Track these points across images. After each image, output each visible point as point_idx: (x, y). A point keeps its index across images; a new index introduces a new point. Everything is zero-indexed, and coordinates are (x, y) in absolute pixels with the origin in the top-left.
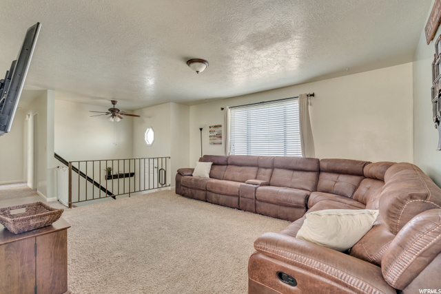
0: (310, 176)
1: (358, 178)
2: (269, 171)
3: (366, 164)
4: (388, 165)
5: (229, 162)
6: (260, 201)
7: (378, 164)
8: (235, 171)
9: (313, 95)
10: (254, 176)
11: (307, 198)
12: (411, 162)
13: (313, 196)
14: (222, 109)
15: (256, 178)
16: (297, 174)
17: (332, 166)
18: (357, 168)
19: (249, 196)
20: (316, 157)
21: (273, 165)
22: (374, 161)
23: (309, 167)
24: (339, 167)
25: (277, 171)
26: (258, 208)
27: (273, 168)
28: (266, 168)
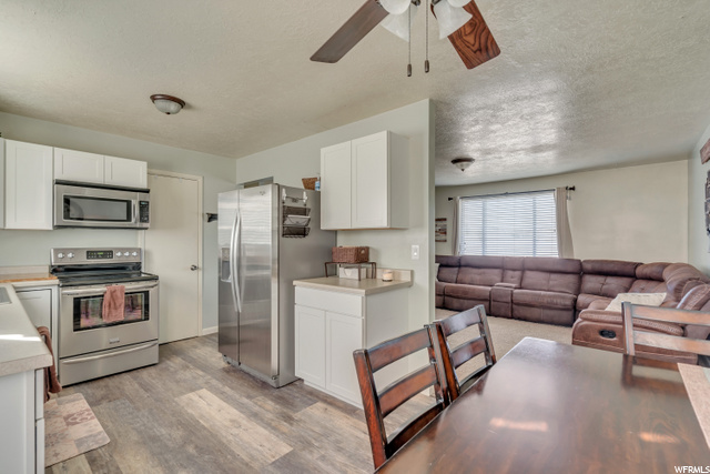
0: (571, 279)
1: (629, 280)
2: (518, 273)
3: (637, 265)
4: (664, 266)
5: (463, 263)
6: (518, 304)
7: (652, 265)
8: (473, 274)
9: (573, 189)
10: (499, 279)
11: (575, 300)
12: (686, 262)
13: (582, 298)
14: (450, 199)
15: (502, 281)
16: (553, 276)
17: (597, 267)
18: (628, 270)
19: (505, 300)
20: (576, 257)
21: (523, 267)
22: (646, 261)
23: (570, 269)
24: (607, 268)
25: (528, 274)
26: (516, 312)
27: (523, 270)
28: (514, 270)
